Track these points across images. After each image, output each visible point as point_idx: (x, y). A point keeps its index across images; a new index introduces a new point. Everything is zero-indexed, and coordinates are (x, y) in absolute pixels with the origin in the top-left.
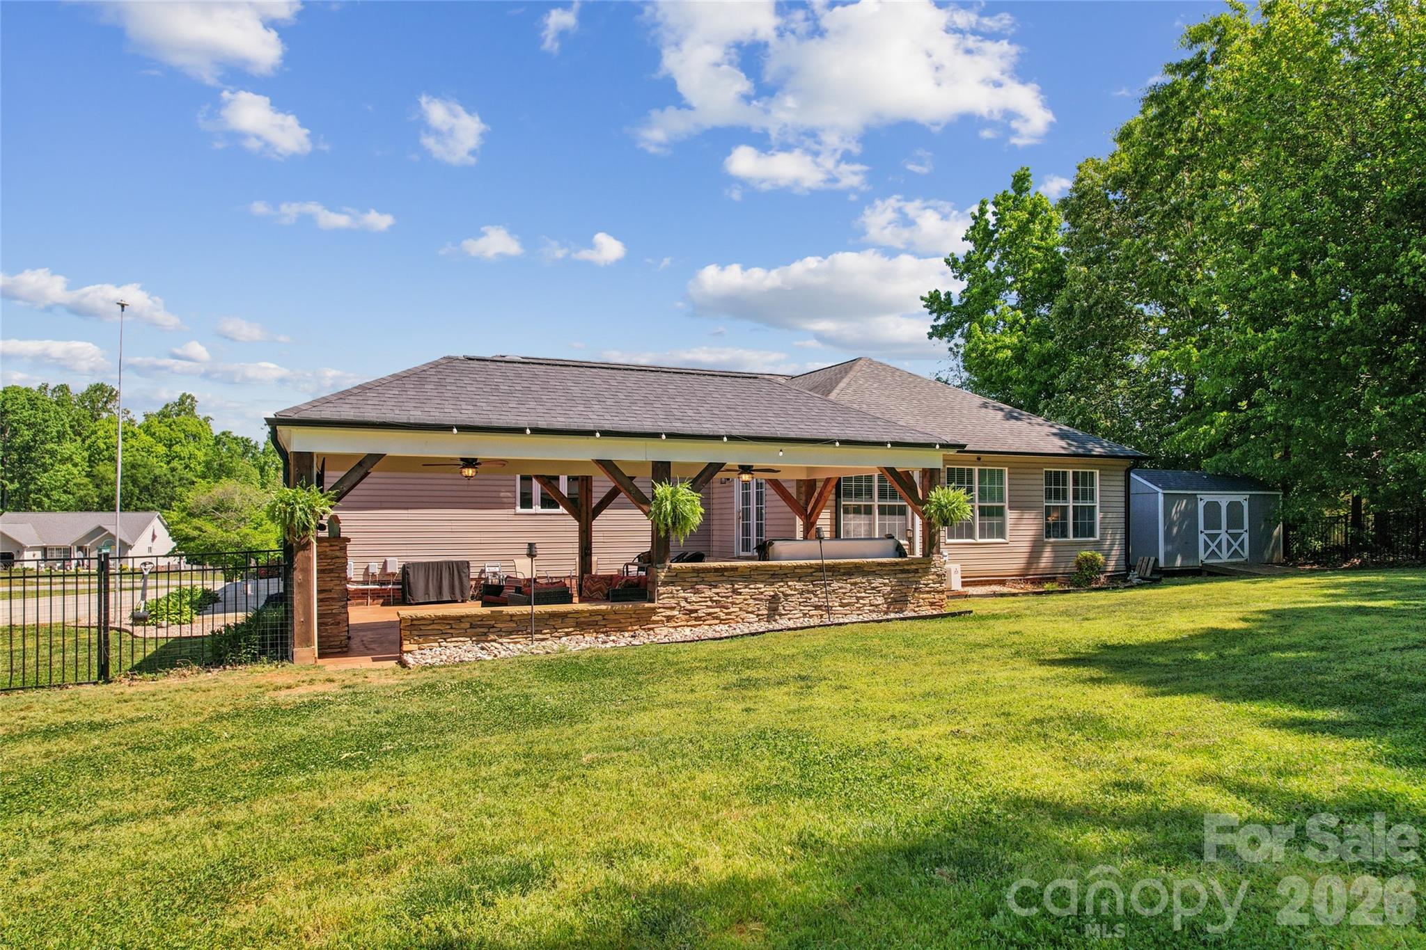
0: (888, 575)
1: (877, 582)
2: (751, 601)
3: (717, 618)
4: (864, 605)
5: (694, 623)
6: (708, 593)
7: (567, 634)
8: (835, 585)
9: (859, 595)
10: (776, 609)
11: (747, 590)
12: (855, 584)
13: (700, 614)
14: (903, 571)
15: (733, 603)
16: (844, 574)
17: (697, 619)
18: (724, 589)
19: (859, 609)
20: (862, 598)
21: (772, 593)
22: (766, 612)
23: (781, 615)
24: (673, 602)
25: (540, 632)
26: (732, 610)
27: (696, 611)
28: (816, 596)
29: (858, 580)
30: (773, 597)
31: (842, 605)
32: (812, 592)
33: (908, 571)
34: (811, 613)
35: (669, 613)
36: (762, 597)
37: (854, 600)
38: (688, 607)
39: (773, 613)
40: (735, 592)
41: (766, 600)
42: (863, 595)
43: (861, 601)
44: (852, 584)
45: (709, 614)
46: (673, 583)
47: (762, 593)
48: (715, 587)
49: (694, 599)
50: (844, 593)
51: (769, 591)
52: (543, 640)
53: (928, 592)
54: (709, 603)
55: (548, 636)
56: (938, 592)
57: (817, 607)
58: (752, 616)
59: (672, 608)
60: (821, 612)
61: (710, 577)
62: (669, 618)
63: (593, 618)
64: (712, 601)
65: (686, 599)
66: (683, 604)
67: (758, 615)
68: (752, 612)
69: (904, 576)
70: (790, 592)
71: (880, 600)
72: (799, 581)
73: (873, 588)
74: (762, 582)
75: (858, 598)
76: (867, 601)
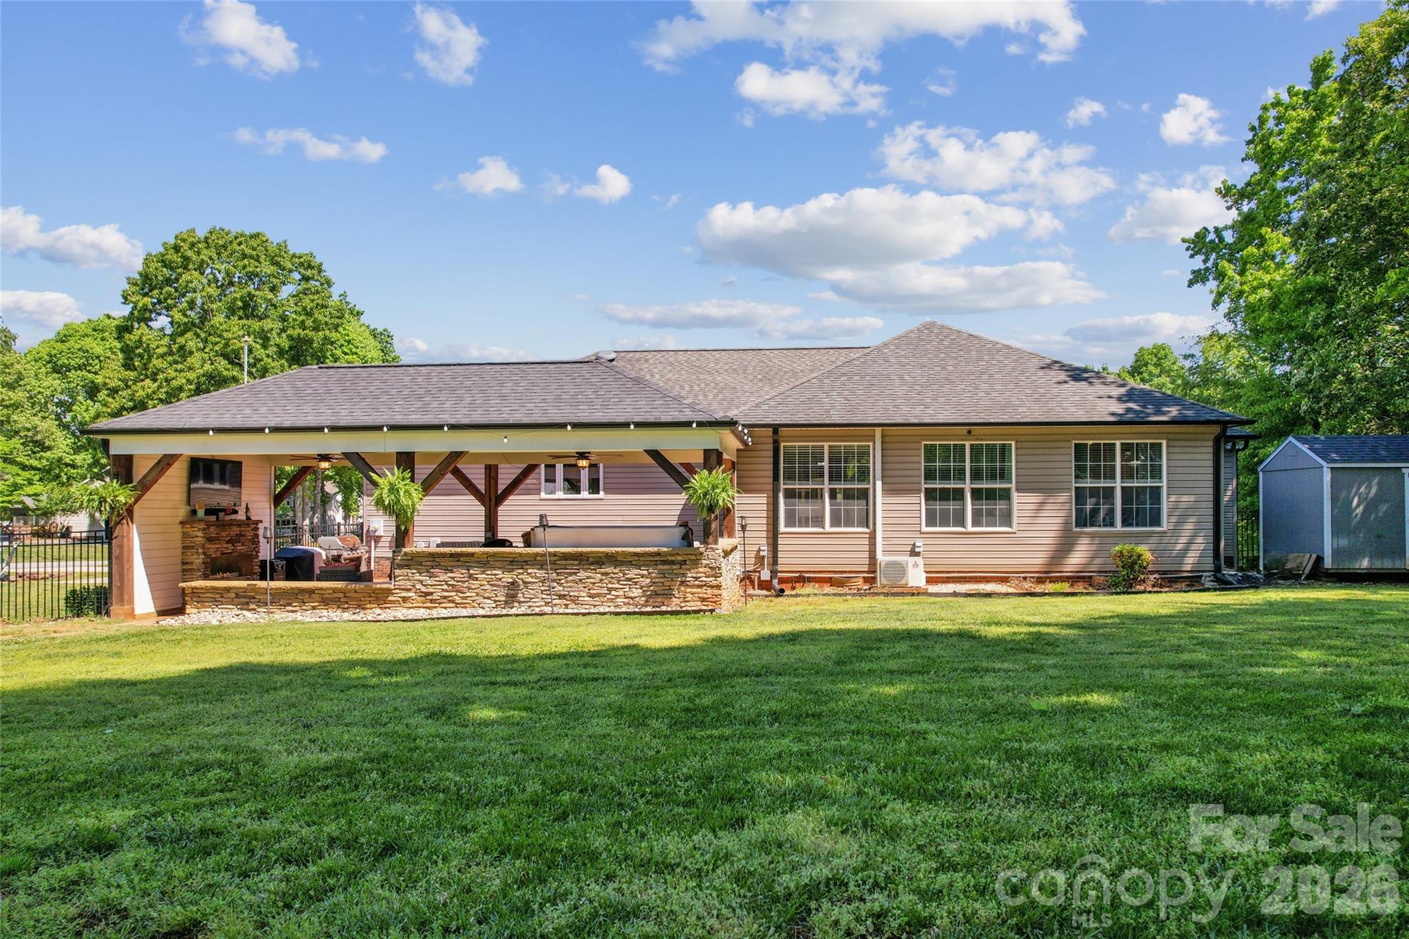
0: (647, 566)
1: (633, 573)
2: (487, 587)
3: (453, 602)
4: (617, 596)
5: (429, 605)
6: (443, 577)
7: (314, 608)
8: (582, 574)
9: (610, 586)
10: (514, 596)
11: (484, 576)
12: (606, 574)
13: (435, 597)
14: (665, 562)
15: (469, 588)
16: (592, 564)
17: (431, 601)
18: (459, 574)
19: (611, 600)
20: (615, 589)
21: (510, 580)
22: (503, 599)
23: (520, 602)
24: (408, 584)
25: (289, 605)
26: (468, 594)
27: (432, 594)
28: (561, 585)
29: (609, 570)
30: (512, 584)
31: (591, 596)
32: (554, 581)
33: (673, 563)
34: (555, 602)
35: (404, 594)
36: (500, 583)
37: (604, 591)
38: (424, 589)
39: (511, 599)
40: (471, 577)
41: (504, 587)
42: (617, 586)
43: (613, 593)
44: (603, 574)
45: (445, 597)
46: (408, 567)
47: (500, 579)
48: (452, 571)
49: (429, 582)
50: (594, 583)
51: (508, 578)
52: (293, 612)
53: (699, 586)
54: (445, 587)
55: (298, 608)
56: (712, 587)
57: (561, 597)
58: (489, 601)
59: (409, 590)
60: (565, 602)
61: (445, 562)
62: (405, 599)
63: (336, 595)
64: (449, 585)
65: (421, 582)
66: (418, 586)
67: (495, 601)
68: (489, 598)
69: (666, 567)
70: (530, 580)
71: (636, 592)
72: (541, 568)
73: (630, 580)
74: (500, 568)
75: (610, 590)
76: (621, 593)
